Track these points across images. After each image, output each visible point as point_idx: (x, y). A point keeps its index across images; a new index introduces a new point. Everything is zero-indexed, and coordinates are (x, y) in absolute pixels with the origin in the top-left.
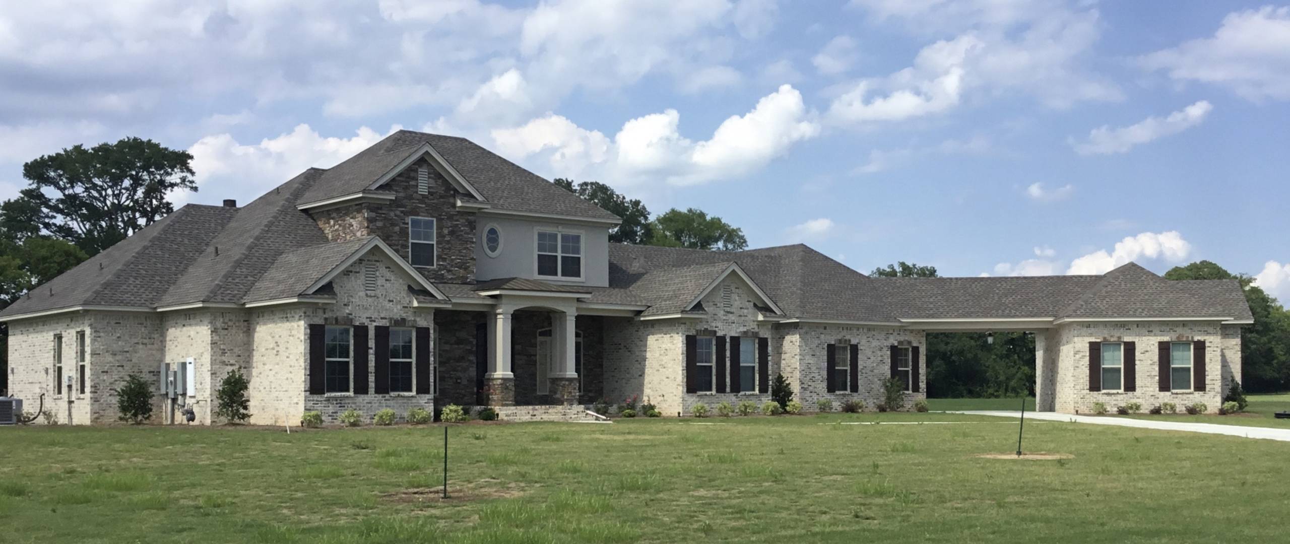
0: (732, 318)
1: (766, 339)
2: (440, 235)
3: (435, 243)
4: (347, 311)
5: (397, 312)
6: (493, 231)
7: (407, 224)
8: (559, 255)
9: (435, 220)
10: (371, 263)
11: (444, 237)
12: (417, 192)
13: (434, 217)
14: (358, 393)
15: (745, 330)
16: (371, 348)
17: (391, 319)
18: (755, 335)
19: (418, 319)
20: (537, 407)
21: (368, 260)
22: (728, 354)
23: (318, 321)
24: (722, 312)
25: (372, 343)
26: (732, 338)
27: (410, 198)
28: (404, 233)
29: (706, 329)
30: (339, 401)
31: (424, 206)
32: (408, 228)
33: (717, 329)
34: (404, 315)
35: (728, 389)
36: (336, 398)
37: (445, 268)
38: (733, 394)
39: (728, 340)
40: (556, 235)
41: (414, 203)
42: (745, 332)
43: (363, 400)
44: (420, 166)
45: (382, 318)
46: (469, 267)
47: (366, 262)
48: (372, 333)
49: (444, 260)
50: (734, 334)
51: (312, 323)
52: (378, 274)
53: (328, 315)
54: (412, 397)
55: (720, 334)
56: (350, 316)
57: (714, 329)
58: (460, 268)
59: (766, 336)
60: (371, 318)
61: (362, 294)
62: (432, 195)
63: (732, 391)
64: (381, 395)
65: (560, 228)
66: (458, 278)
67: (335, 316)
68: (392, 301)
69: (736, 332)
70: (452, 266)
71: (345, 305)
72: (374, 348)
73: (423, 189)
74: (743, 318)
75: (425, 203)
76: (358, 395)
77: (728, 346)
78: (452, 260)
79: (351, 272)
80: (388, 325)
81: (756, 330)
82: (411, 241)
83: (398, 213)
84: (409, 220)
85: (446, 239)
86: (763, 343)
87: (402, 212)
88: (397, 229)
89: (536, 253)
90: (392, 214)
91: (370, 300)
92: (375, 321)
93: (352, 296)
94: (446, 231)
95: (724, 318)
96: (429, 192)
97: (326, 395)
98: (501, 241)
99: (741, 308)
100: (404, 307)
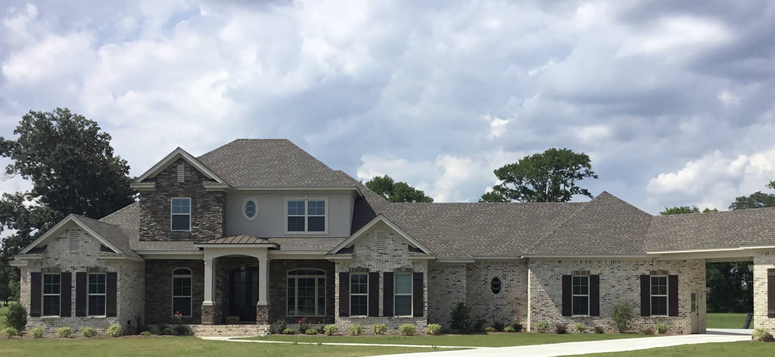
0: (386, 258)
1: (422, 274)
4: (57, 264)
5: (92, 262)
7: (170, 203)
8: (306, 216)
9: (190, 198)
10: (74, 231)
11: (197, 209)
14: (63, 316)
15: (400, 267)
16: (74, 287)
17: (88, 268)
18: (409, 270)
19: (108, 267)
21: (73, 230)
22: (381, 286)
23: (37, 270)
24: (376, 254)
25: (74, 284)
26: (385, 274)
28: (167, 209)
29: (359, 267)
30: (50, 322)
31: (182, 190)
32: (170, 206)
33: (370, 267)
34: (98, 265)
35: (381, 314)
36: (47, 319)
38: (386, 318)
39: (382, 275)
40: (304, 202)
41: (174, 189)
42: (398, 269)
43: (68, 321)
44: (179, 164)
45: (82, 267)
46: (216, 229)
47: (71, 231)
48: (74, 278)
50: (387, 271)
51: (33, 271)
52: (79, 238)
53: (44, 266)
54: (102, 319)
55: (373, 270)
56: (59, 267)
57: (368, 267)
59: (421, 271)
60: (74, 267)
61: (68, 252)
62: (188, 182)
63: (385, 315)
64: (80, 318)
65: (307, 197)
66: (208, 237)
67: (48, 267)
68: (90, 256)
69: (390, 269)
70: (203, 229)
71: (56, 259)
72: (75, 287)
73: (180, 179)
74: (397, 258)
75: (183, 188)
76: (64, 318)
77: (381, 280)
78: (203, 225)
79: (60, 238)
80: (86, 271)
81: (411, 266)
82: (172, 214)
84: (171, 199)
86: (418, 278)
89: (286, 216)
91: (73, 255)
92: (76, 269)
93: (60, 254)
94: (199, 206)
95: (378, 258)
96: (185, 180)
97: (41, 317)
99: (395, 250)
100: (98, 259)
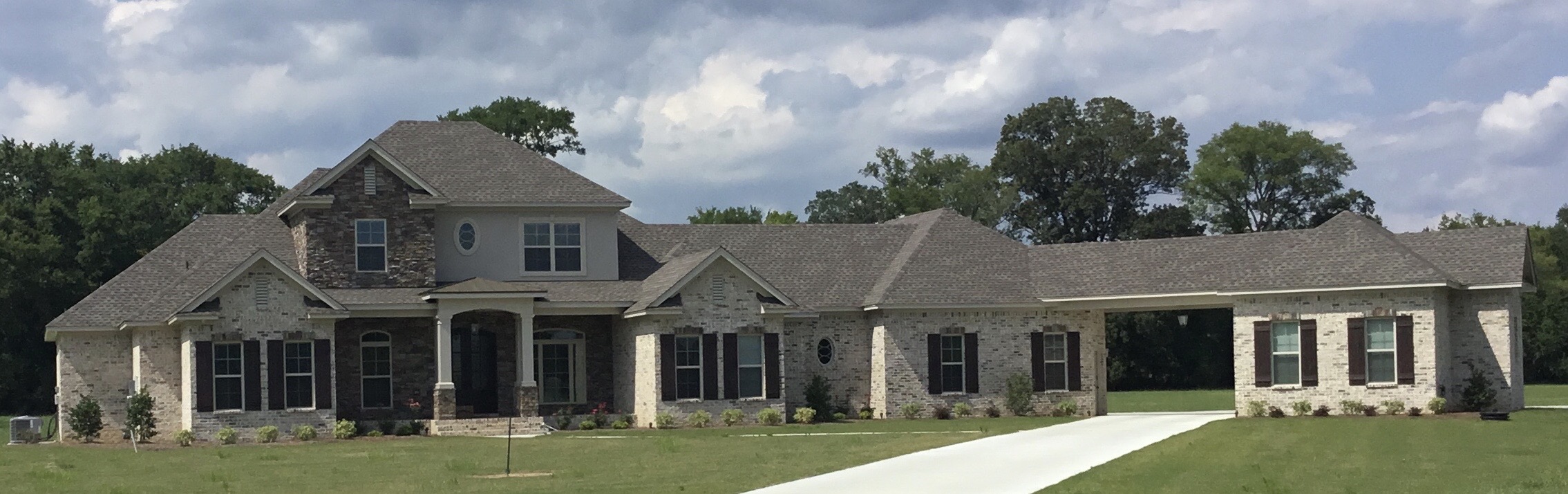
0: (725, 311)
1: (776, 335)
2: (392, 237)
3: (385, 245)
4: (237, 327)
5: (291, 324)
6: (467, 227)
7: (353, 227)
8: (552, 247)
9: (385, 220)
10: (261, 276)
11: (396, 238)
12: (363, 193)
13: (384, 218)
14: (250, 410)
15: (745, 325)
16: (264, 364)
17: (285, 332)
18: (758, 330)
19: (316, 331)
20: (482, 420)
21: (259, 274)
22: (720, 354)
23: (205, 338)
24: (711, 306)
25: (264, 358)
26: (725, 335)
27: (356, 200)
28: (349, 237)
29: (689, 327)
30: (229, 418)
31: (372, 207)
32: (354, 232)
33: (703, 326)
34: (300, 328)
35: (721, 395)
36: (225, 415)
37: (397, 270)
38: (729, 401)
39: (720, 338)
40: (548, 226)
41: (360, 205)
42: (743, 328)
43: (256, 417)
44: (367, 165)
45: (275, 332)
46: (427, 268)
47: (256, 276)
48: (264, 349)
49: (397, 262)
50: (728, 331)
51: (198, 340)
52: (269, 286)
53: (216, 331)
54: (311, 412)
55: (708, 331)
56: (240, 332)
57: (700, 326)
58: (416, 270)
59: (775, 332)
60: (263, 332)
61: (252, 308)
62: (381, 194)
63: (726, 397)
64: (276, 411)
65: (552, 217)
66: (414, 281)
67: (223, 332)
68: (287, 314)
69: (732, 329)
70: (406, 268)
71: (234, 320)
72: (267, 363)
73: (370, 190)
74: (741, 312)
75: (373, 204)
76: (251, 412)
77: (720, 345)
78: (407, 263)
79: (240, 286)
80: (282, 338)
81: (762, 325)
82: (357, 245)
83: (341, 217)
84: (355, 222)
85: (399, 240)
86: (772, 340)
87: (346, 215)
88: (340, 234)
89: (522, 247)
90: (335, 219)
91: (261, 313)
92: (267, 335)
93: (241, 311)
94: (398, 232)
95: (714, 312)
96: (377, 192)
97: (214, 412)
98: (477, 237)
99: (738, 300)
100: (299, 319)
